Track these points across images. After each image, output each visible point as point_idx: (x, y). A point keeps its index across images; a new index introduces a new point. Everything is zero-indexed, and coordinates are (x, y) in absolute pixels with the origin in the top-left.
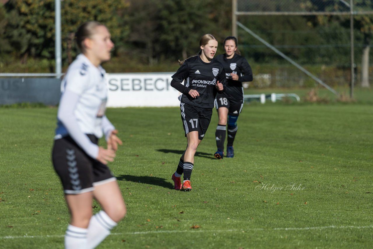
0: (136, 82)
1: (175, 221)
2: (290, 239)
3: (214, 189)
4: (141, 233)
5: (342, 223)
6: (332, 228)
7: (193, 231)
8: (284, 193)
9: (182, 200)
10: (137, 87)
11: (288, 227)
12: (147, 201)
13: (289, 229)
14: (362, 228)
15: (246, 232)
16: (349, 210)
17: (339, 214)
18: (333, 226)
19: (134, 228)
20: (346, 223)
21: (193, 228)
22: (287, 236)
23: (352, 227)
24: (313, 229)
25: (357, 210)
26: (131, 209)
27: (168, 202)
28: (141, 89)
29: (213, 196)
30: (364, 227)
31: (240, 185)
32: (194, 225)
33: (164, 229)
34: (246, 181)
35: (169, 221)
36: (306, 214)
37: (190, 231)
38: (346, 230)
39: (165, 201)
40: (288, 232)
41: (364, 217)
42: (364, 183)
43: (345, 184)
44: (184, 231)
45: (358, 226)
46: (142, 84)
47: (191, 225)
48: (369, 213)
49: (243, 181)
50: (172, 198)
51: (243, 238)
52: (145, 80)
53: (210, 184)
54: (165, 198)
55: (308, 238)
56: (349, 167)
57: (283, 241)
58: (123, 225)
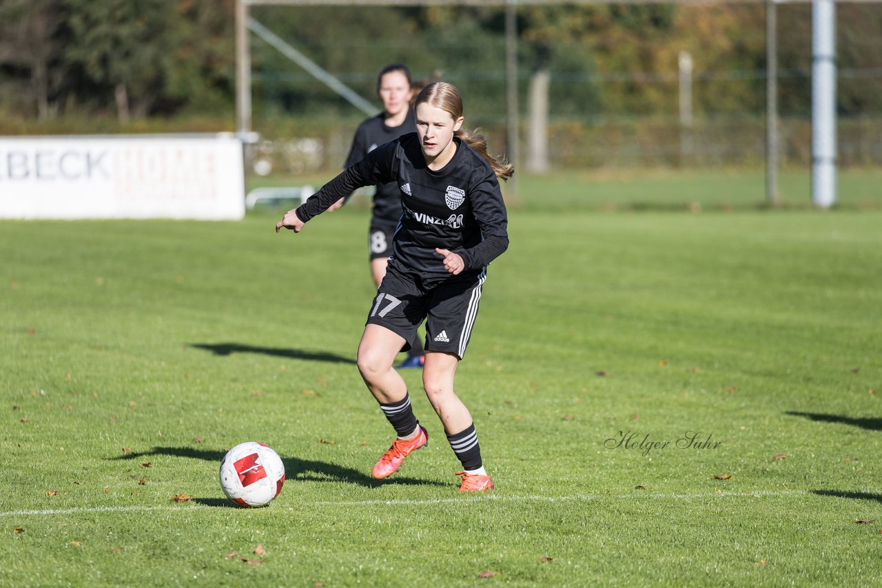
0: (17, 160)
1: (134, 484)
2: (398, 526)
3: (216, 410)
4: (58, 511)
5: (514, 489)
6: (491, 501)
7: (175, 508)
8: (375, 418)
9: (144, 435)
10: (18, 171)
11: (391, 499)
12: (64, 438)
13: (395, 502)
14: (559, 500)
15: (296, 509)
16: (527, 459)
17: (505, 468)
18: (494, 497)
19: (40, 500)
20: (523, 490)
21: (176, 500)
22: (390, 519)
23: (537, 497)
24: (449, 503)
25: (545, 458)
26: (28, 457)
27: (112, 440)
28: (27, 174)
29: (214, 427)
30: (563, 499)
31: (273, 401)
32: (178, 494)
33: (110, 503)
34: (287, 391)
35: (120, 484)
36: (431, 467)
37: (168, 508)
38: (524, 505)
39: (105, 438)
40: (392, 510)
41: (562, 475)
42: (555, 396)
43: (512, 399)
44: (155, 508)
45: (551, 495)
46: (31, 164)
47: (170, 495)
48: (574, 467)
49: (279, 391)
50: (120, 431)
51: (292, 524)
52: (38, 156)
53: (204, 397)
54: (104, 432)
55: (439, 523)
56: (519, 359)
57: (381, 530)
58: (13, 494)
